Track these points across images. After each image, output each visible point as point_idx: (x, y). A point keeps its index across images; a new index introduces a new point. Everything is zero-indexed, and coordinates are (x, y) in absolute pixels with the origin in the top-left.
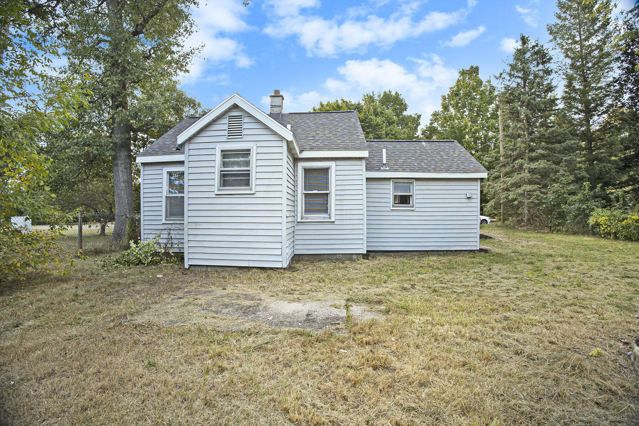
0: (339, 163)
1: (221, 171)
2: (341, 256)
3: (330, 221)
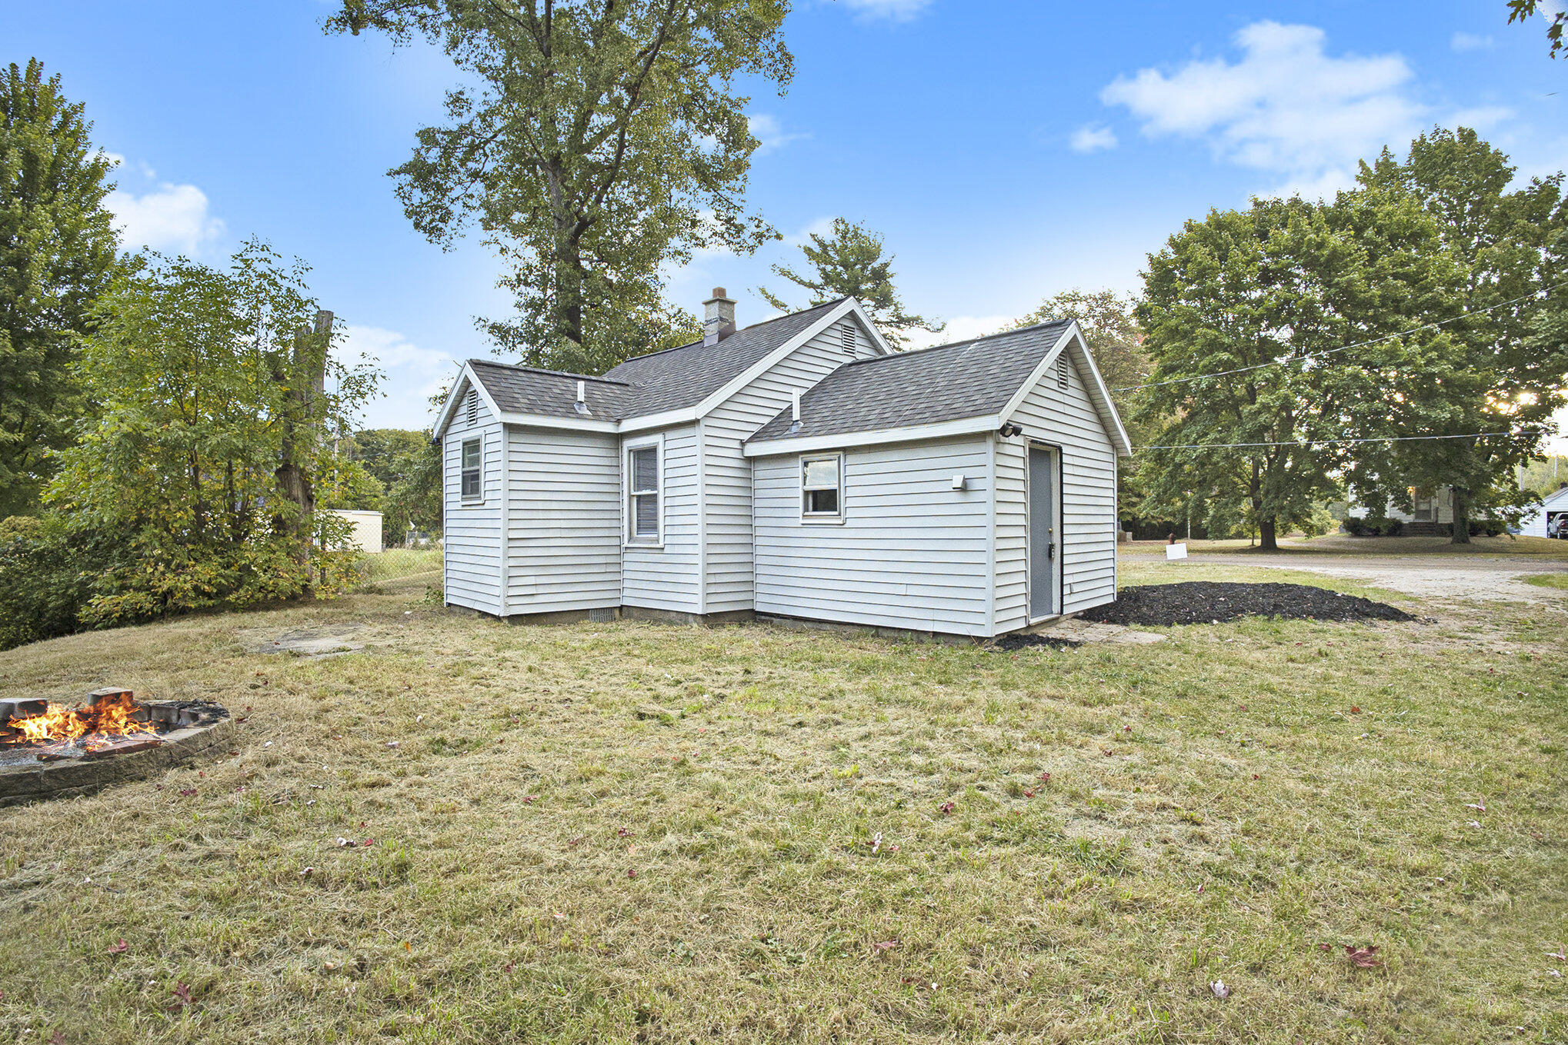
0: (670, 435)
1: (464, 473)
2: (674, 614)
3: (658, 546)
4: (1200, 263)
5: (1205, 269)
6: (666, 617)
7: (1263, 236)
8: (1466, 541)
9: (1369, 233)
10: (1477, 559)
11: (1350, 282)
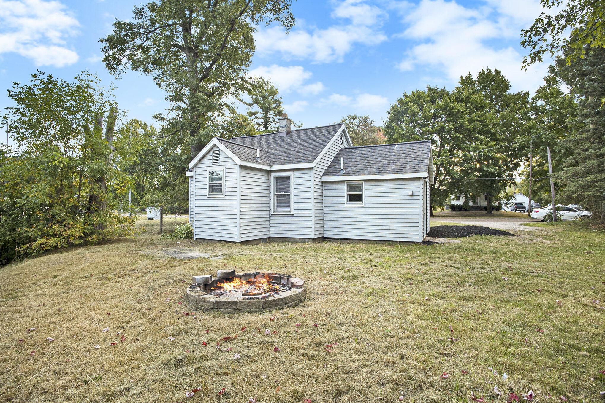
0: (296, 172)
1: (209, 184)
2: (298, 239)
3: (290, 214)
4: (413, 110)
5: (414, 113)
6: (294, 240)
7: (433, 102)
8: (491, 213)
9: (469, 105)
10: (495, 219)
11: (463, 122)
